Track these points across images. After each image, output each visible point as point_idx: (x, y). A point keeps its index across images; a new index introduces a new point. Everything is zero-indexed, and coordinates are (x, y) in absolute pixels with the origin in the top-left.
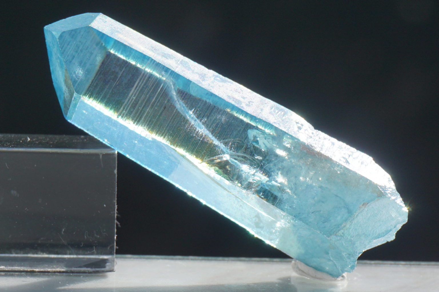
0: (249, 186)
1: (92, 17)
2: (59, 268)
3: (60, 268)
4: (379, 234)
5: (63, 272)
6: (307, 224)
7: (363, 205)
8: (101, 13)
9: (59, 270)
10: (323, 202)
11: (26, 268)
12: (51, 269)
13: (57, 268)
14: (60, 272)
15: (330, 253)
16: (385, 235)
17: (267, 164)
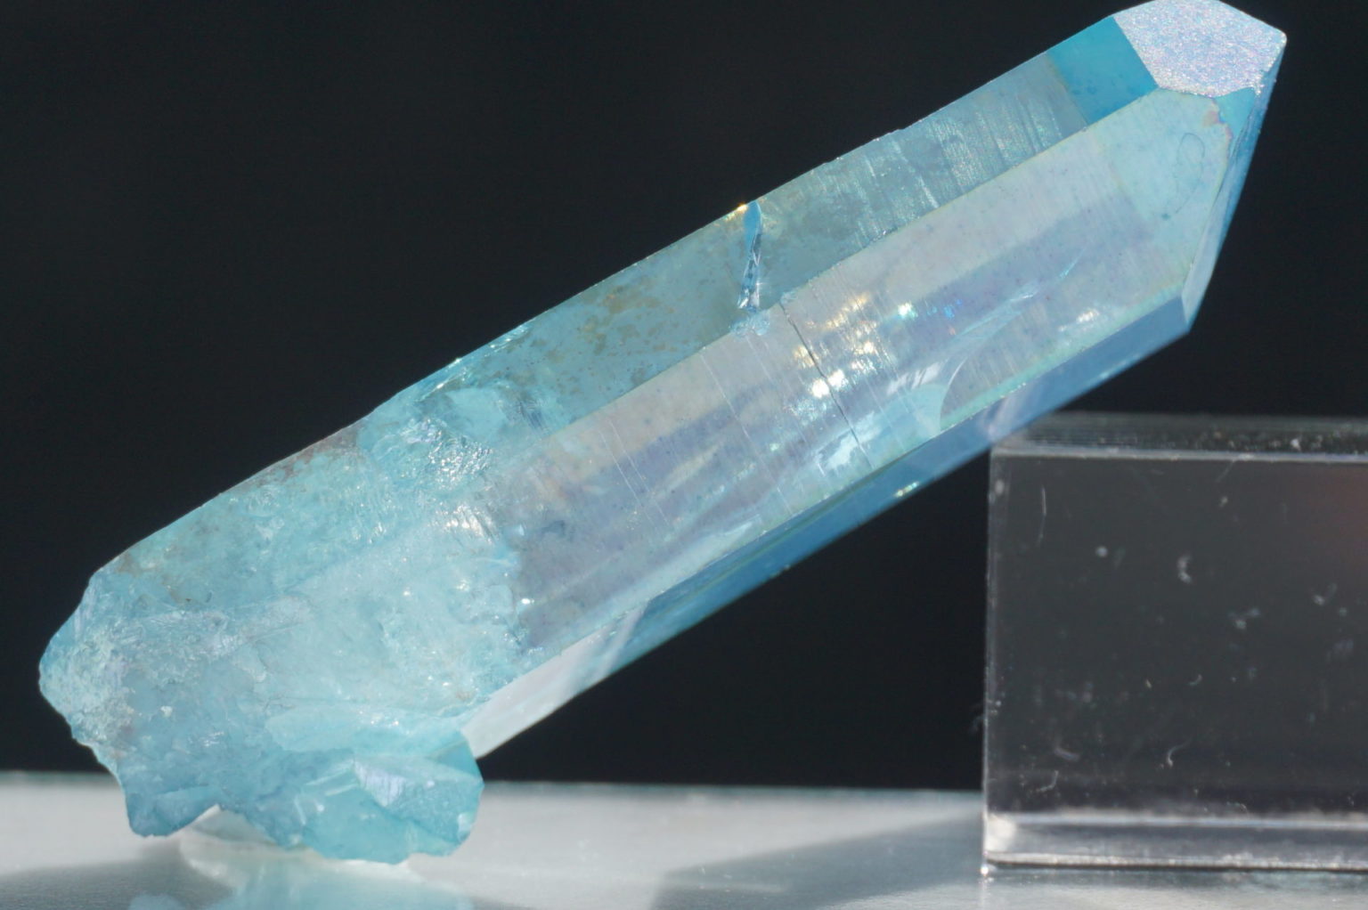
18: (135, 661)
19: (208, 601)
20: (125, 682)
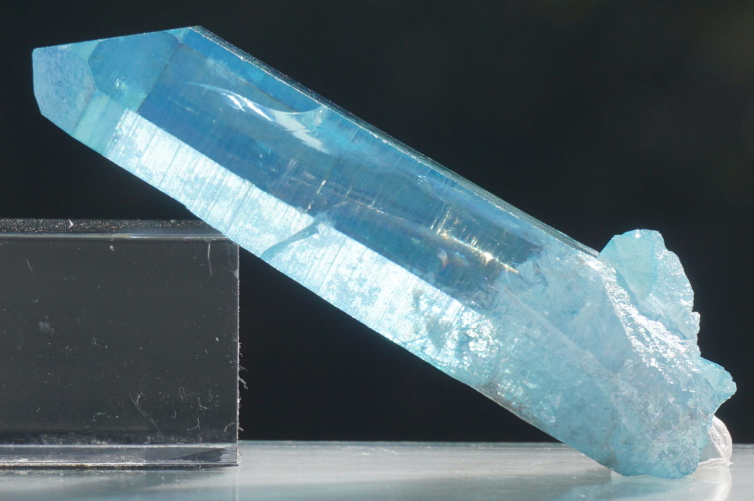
2: (132, 460)
9: (131, 464)
12: (117, 463)
14: (133, 468)
18: (657, 428)
19: (608, 409)
20: (670, 428)
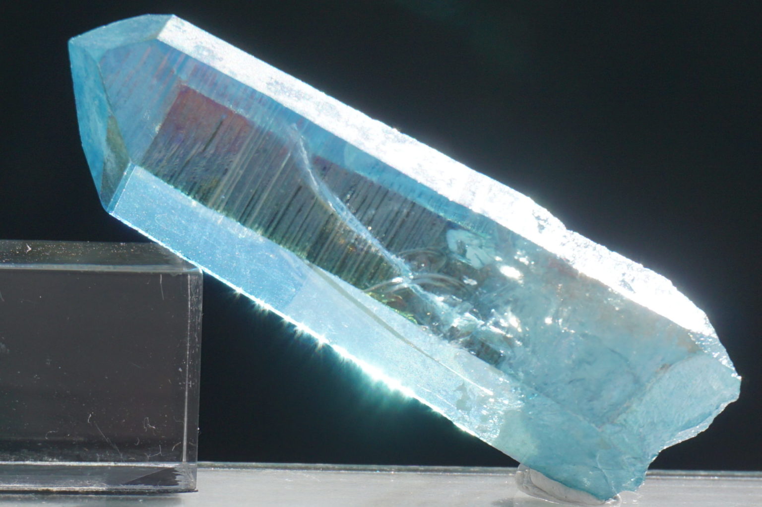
0: (452, 335)
1: (157, 22)
2: (95, 485)
3: (98, 486)
4: (689, 422)
5: (103, 493)
6: (558, 403)
7: (662, 368)
8: (174, 16)
9: (95, 489)
10: (589, 363)
11: (33, 485)
12: (81, 488)
13: (91, 485)
14: (97, 493)
15: (598, 455)
16: (700, 423)
17: (485, 294)
